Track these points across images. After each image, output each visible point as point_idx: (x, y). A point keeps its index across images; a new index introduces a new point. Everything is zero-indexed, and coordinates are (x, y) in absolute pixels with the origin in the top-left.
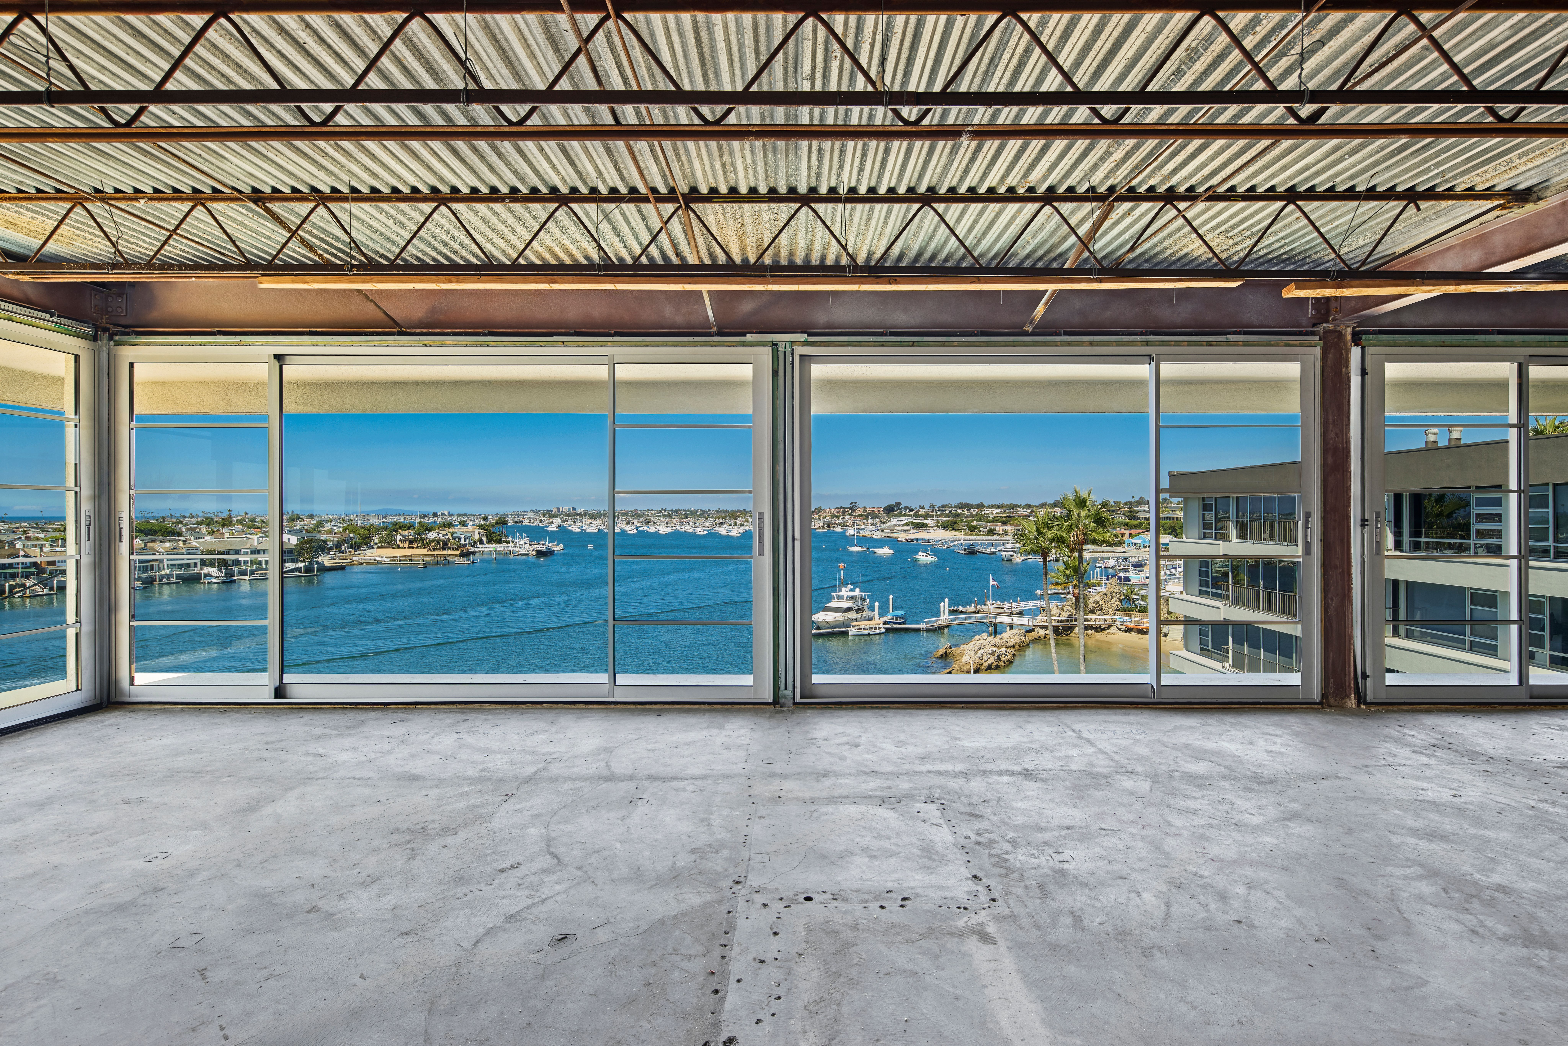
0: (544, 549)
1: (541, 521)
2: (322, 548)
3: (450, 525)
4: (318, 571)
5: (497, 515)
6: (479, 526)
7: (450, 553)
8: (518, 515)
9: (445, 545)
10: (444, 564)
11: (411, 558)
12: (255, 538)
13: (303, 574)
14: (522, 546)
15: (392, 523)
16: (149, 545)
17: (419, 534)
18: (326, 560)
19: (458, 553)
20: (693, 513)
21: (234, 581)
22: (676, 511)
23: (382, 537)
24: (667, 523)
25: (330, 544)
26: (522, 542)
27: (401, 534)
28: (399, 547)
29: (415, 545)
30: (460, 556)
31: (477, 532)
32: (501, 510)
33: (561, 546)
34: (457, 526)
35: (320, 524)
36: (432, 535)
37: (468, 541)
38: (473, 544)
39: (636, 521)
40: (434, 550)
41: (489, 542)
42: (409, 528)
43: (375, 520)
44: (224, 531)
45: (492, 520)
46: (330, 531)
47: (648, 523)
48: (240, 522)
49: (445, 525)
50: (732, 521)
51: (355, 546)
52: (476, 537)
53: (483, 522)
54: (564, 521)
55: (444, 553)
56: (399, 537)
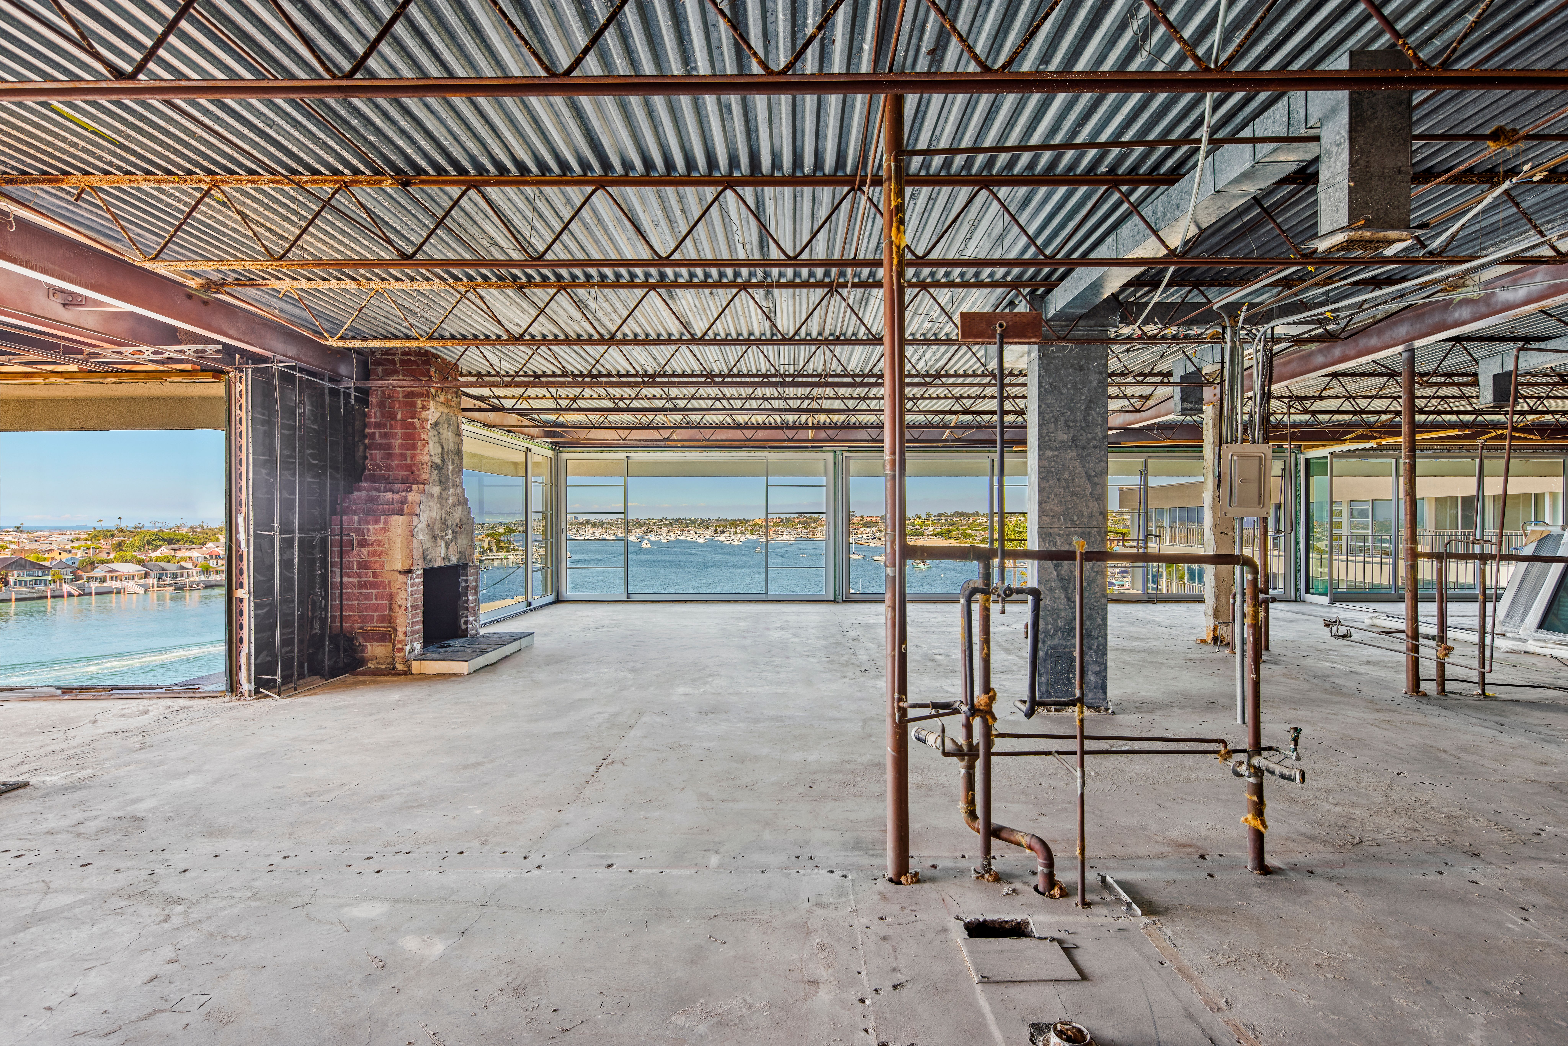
20: (694, 522)
24: (669, 531)
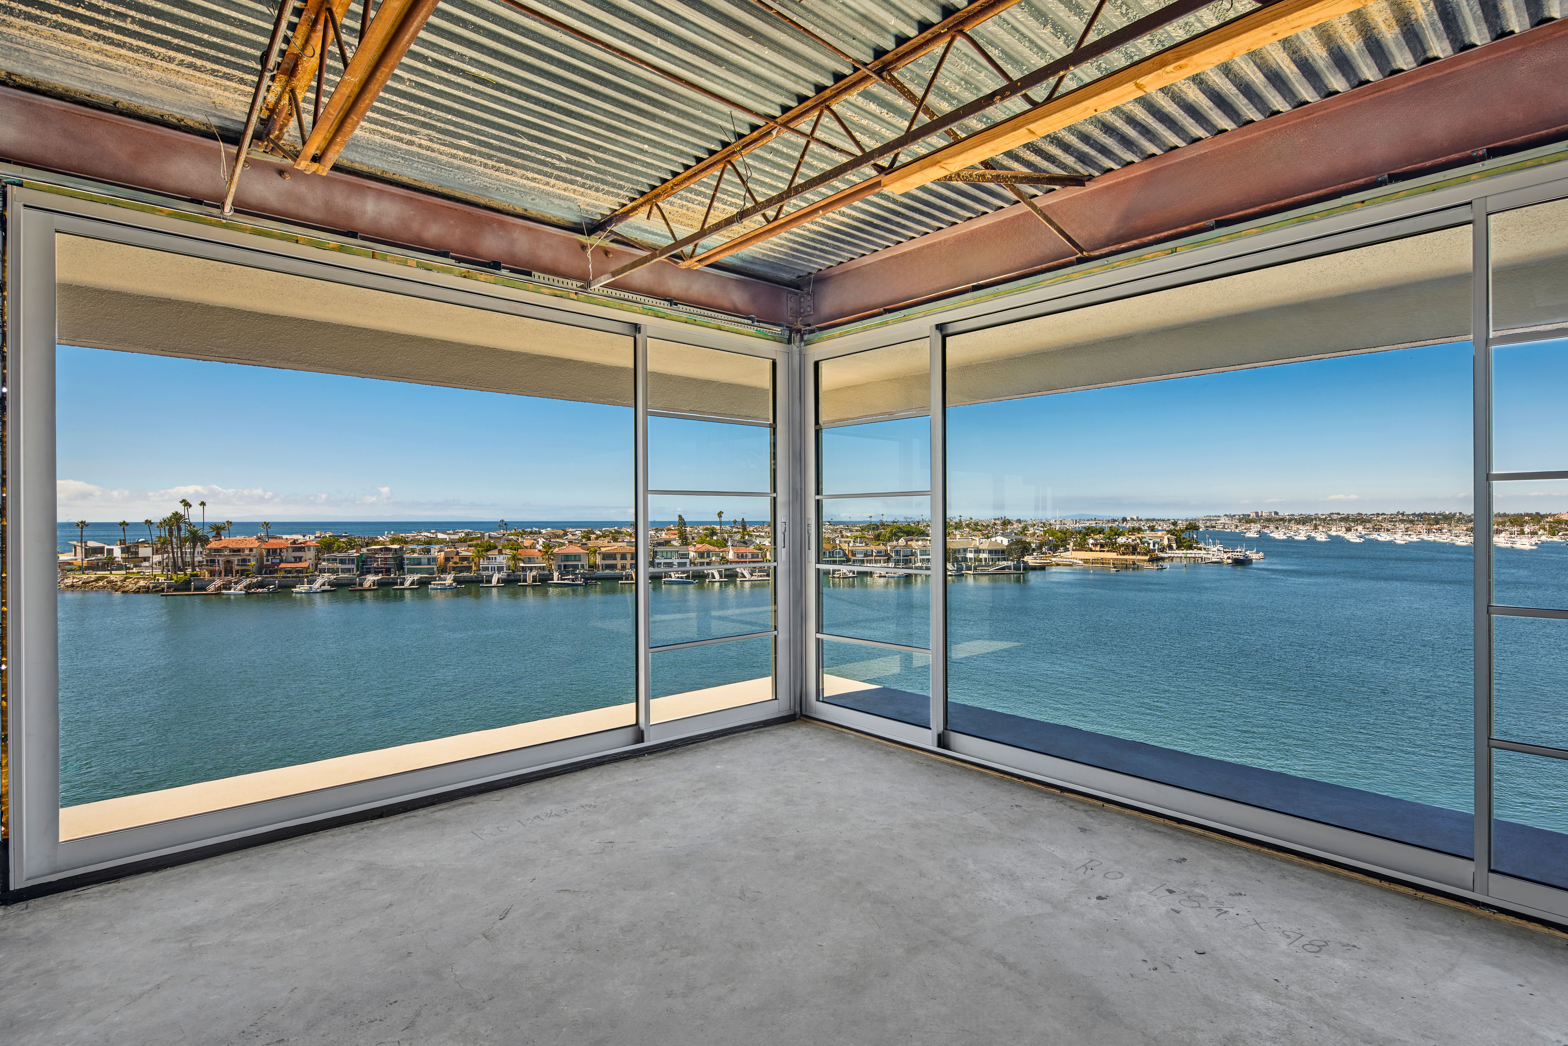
0: (1242, 558)
1: (1237, 527)
2: (1025, 549)
3: (1139, 530)
4: (1025, 569)
5: (1187, 520)
6: (1169, 532)
7: (1139, 557)
8: (1210, 520)
9: (1134, 550)
10: (1134, 569)
11: (1103, 561)
12: (977, 539)
13: (1012, 571)
14: (1214, 552)
15: (1085, 528)
16: (909, 543)
17: (1109, 538)
18: (1029, 560)
19: (1147, 558)
21: (963, 575)
22: (1420, 515)
23: (1076, 541)
24: (1407, 530)
25: (1033, 546)
26: (1215, 549)
27: (1093, 538)
28: (1091, 550)
29: (1106, 549)
30: (1149, 561)
31: (1166, 538)
32: (1191, 515)
33: (1261, 554)
34: (1146, 530)
35: (1025, 528)
36: (1121, 540)
37: (1157, 546)
38: (1162, 550)
39: (1360, 528)
40: (1124, 554)
41: (1178, 548)
42: (1100, 533)
43: (1070, 525)
44: (957, 532)
45: (1181, 525)
46: (1034, 533)
47: (1378, 530)
48: (968, 526)
49: (1133, 530)
50: (1515, 529)
51: (1054, 548)
52: (1166, 542)
53: (1172, 527)
54: (1265, 527)
55: (1134, 557)
56: (1091, 541)
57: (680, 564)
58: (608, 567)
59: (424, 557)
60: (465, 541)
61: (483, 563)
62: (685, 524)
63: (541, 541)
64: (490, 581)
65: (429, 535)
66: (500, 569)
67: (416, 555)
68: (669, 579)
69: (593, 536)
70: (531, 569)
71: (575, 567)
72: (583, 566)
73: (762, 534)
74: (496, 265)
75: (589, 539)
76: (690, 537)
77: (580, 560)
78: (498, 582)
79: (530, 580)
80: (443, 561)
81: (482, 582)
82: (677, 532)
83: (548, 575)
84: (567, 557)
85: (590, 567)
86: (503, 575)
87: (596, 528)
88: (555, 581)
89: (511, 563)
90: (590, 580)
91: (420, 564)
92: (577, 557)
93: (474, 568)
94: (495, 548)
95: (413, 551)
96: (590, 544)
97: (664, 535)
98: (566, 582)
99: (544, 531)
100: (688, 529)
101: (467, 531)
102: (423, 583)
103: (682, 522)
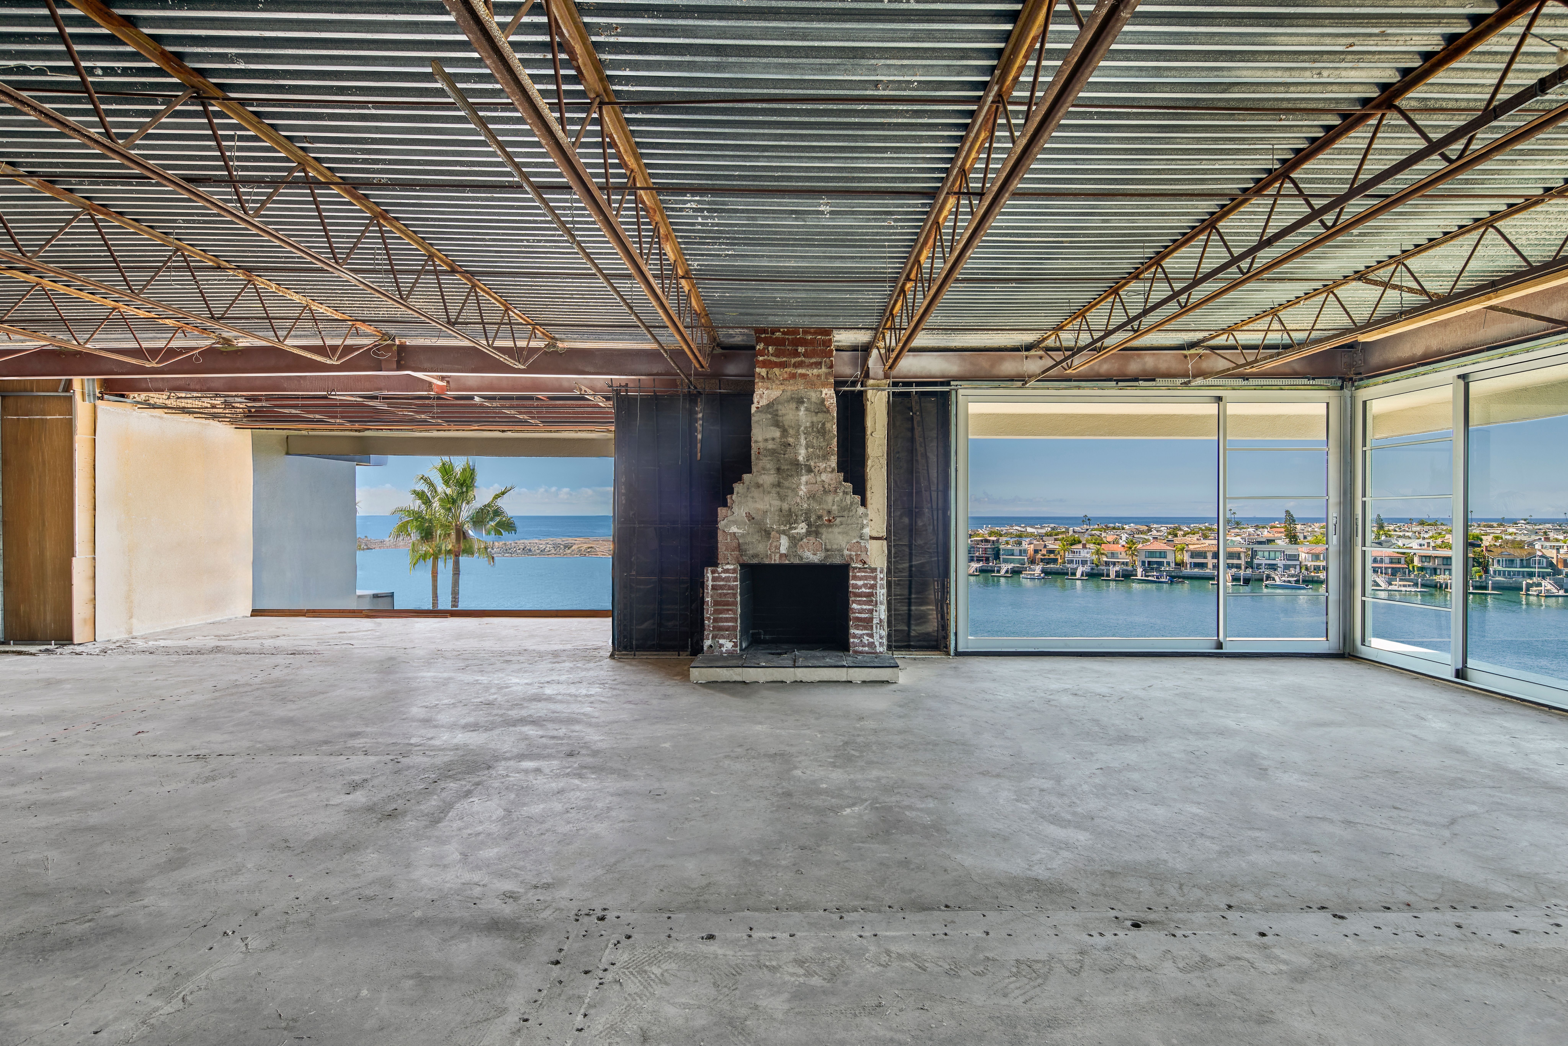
57: (1287, 567)
58: (1197, 565)
59: (1016, 549)
60: (1051, 535)
61: (1068, 556)
62: (1294, 521)
63: (1124, 537)
64: (1074, 574)
65: (1019, 528)
66: (1084, 563)
67: (1009, 546)
68: (1272, 582)
69: (1180, 533)
70: (1114, 564)
71: (1160, 564)
72: (1168, 564)
73: (1410, 534)
74: (1136, 380)
75: (1176, 536)
76: (1301, 536)
77: (1165, 557)
78: (1082, 575)
79: (1112, 575)
80: (1032, 552)
81: (1067, 574)
82: (1283, 530)
83: (1132, 571)
84: (1151, 554)
85: (1176, 564)
86: (1087, 568)
87: (1184, 523)
88: (1139, 577)
89: (1095, 557)
90: (1175, 579)
91: (1013, 555)
92: (1163, 554)
93: (1060, 561)
94: (1080, 542)
95: (1007, 543)
96: (1177, 540)
97: (1266, 534)
98: (1150, 578)
99: (1127, 527)
100: (1299, 527)
101: (1052, 525)
102: (1016, 572)
103: (1290, 519)
